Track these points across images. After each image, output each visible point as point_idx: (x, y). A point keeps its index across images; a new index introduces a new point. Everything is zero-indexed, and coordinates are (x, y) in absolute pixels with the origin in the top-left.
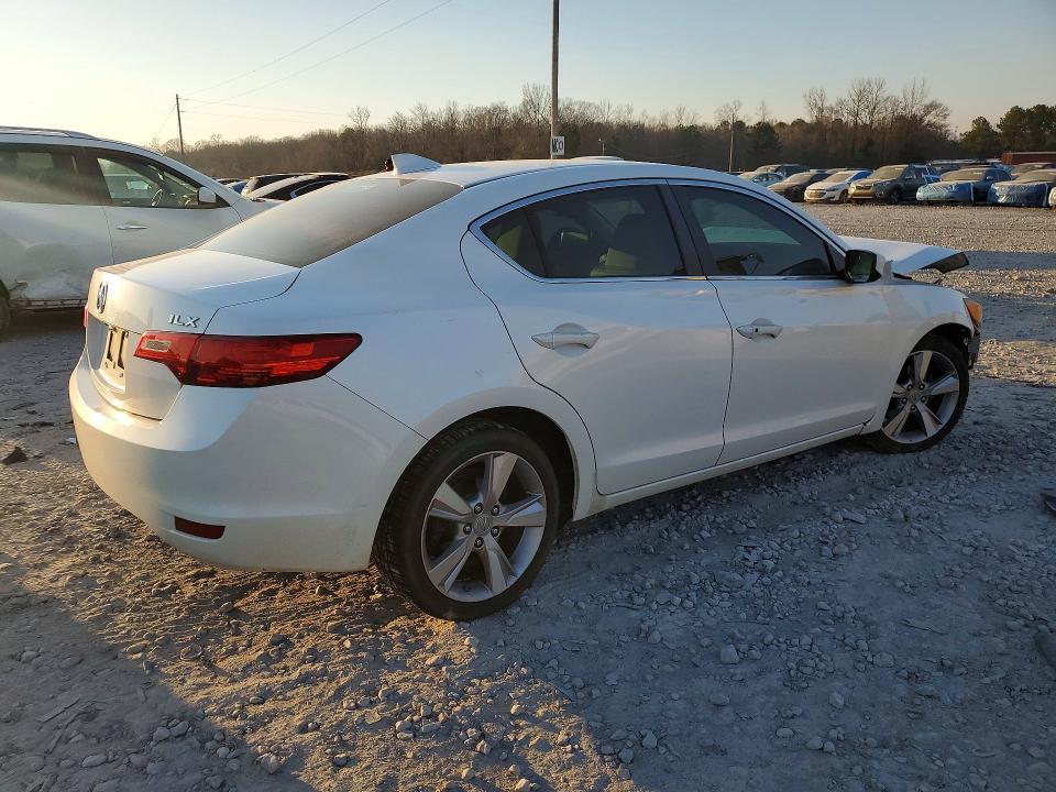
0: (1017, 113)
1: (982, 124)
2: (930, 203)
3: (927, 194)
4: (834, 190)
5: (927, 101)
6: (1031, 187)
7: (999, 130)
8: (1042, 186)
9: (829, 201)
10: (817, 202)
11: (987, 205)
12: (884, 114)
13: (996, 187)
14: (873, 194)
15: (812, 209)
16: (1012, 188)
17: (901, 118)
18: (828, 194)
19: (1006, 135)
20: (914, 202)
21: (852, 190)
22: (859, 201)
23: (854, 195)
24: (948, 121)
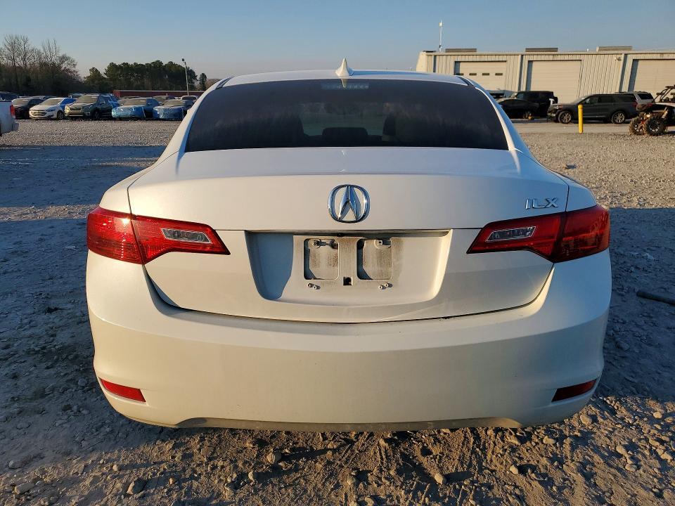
0: (113, 67)
1: (95, 72)
2: (120, 119)
3: (119, 113)
4: (52, 110)
5: (61, 54)
6: (175, 110)
7: (106, 76)
8: (180, 109)
9: (50, 118)
10: (41, 119)
11: (153, 120)
12: (32, 60)
13: (156, 109)
14: (83, 114)
15: (35, 124)
16: (165, 110)
17: (44, 65)
18: (48, 114)
19: (111, 79)
20: (111, 118)
21: (67, 110)
22: (73, 118)
23: (70, 114)
24: (77, 68)
